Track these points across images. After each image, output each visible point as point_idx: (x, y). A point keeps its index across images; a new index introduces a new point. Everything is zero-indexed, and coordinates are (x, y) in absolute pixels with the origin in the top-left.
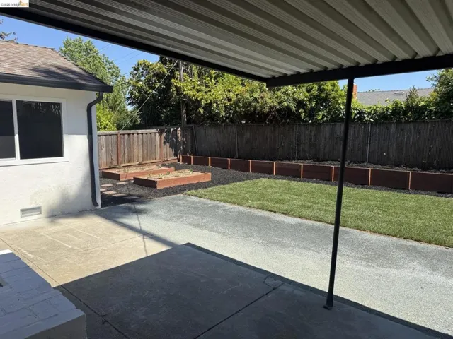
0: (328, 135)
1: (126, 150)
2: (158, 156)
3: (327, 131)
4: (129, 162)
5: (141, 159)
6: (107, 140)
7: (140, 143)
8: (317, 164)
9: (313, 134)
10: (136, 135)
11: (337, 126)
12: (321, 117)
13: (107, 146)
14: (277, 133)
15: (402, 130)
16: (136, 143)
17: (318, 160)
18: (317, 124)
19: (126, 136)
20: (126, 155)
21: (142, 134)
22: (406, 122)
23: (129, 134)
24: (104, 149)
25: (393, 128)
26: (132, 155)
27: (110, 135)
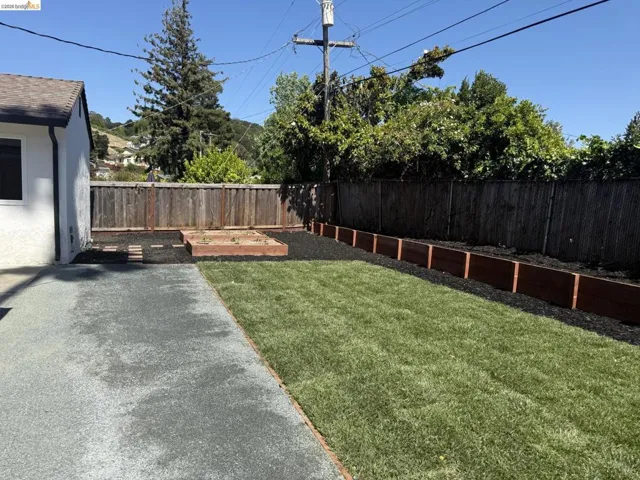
0: (491, 201)
1: (233, 209)
2: (279, 220)
3: (491, 193)
4: (236, 224)
5: (253, 222)
6: (208, 195)
7: (254, 201)
9: (472, 199)
10: (248, 190)
11: (506, 184)
12: (480, 170)
13: (208, 202)
16: (247, 201)
18: (477, 182)
19: (234, 192)
20: (233, 214)
21: (257, 190)
23: (237, 189)
24: (203, 207)
26: (241, 215)
27: (212, 189)
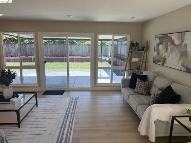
3: (28, 46)
8: (27, 57)
9: (24, 47)
11: (32, 45)
12: (26, 42)
14: (9, 47)
15: (51, 46)
17: (27, 56)
18: (25, 44)
22: (52, 44)
25: (48, 45)
